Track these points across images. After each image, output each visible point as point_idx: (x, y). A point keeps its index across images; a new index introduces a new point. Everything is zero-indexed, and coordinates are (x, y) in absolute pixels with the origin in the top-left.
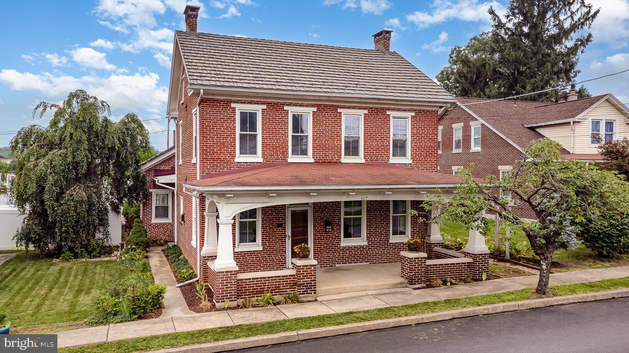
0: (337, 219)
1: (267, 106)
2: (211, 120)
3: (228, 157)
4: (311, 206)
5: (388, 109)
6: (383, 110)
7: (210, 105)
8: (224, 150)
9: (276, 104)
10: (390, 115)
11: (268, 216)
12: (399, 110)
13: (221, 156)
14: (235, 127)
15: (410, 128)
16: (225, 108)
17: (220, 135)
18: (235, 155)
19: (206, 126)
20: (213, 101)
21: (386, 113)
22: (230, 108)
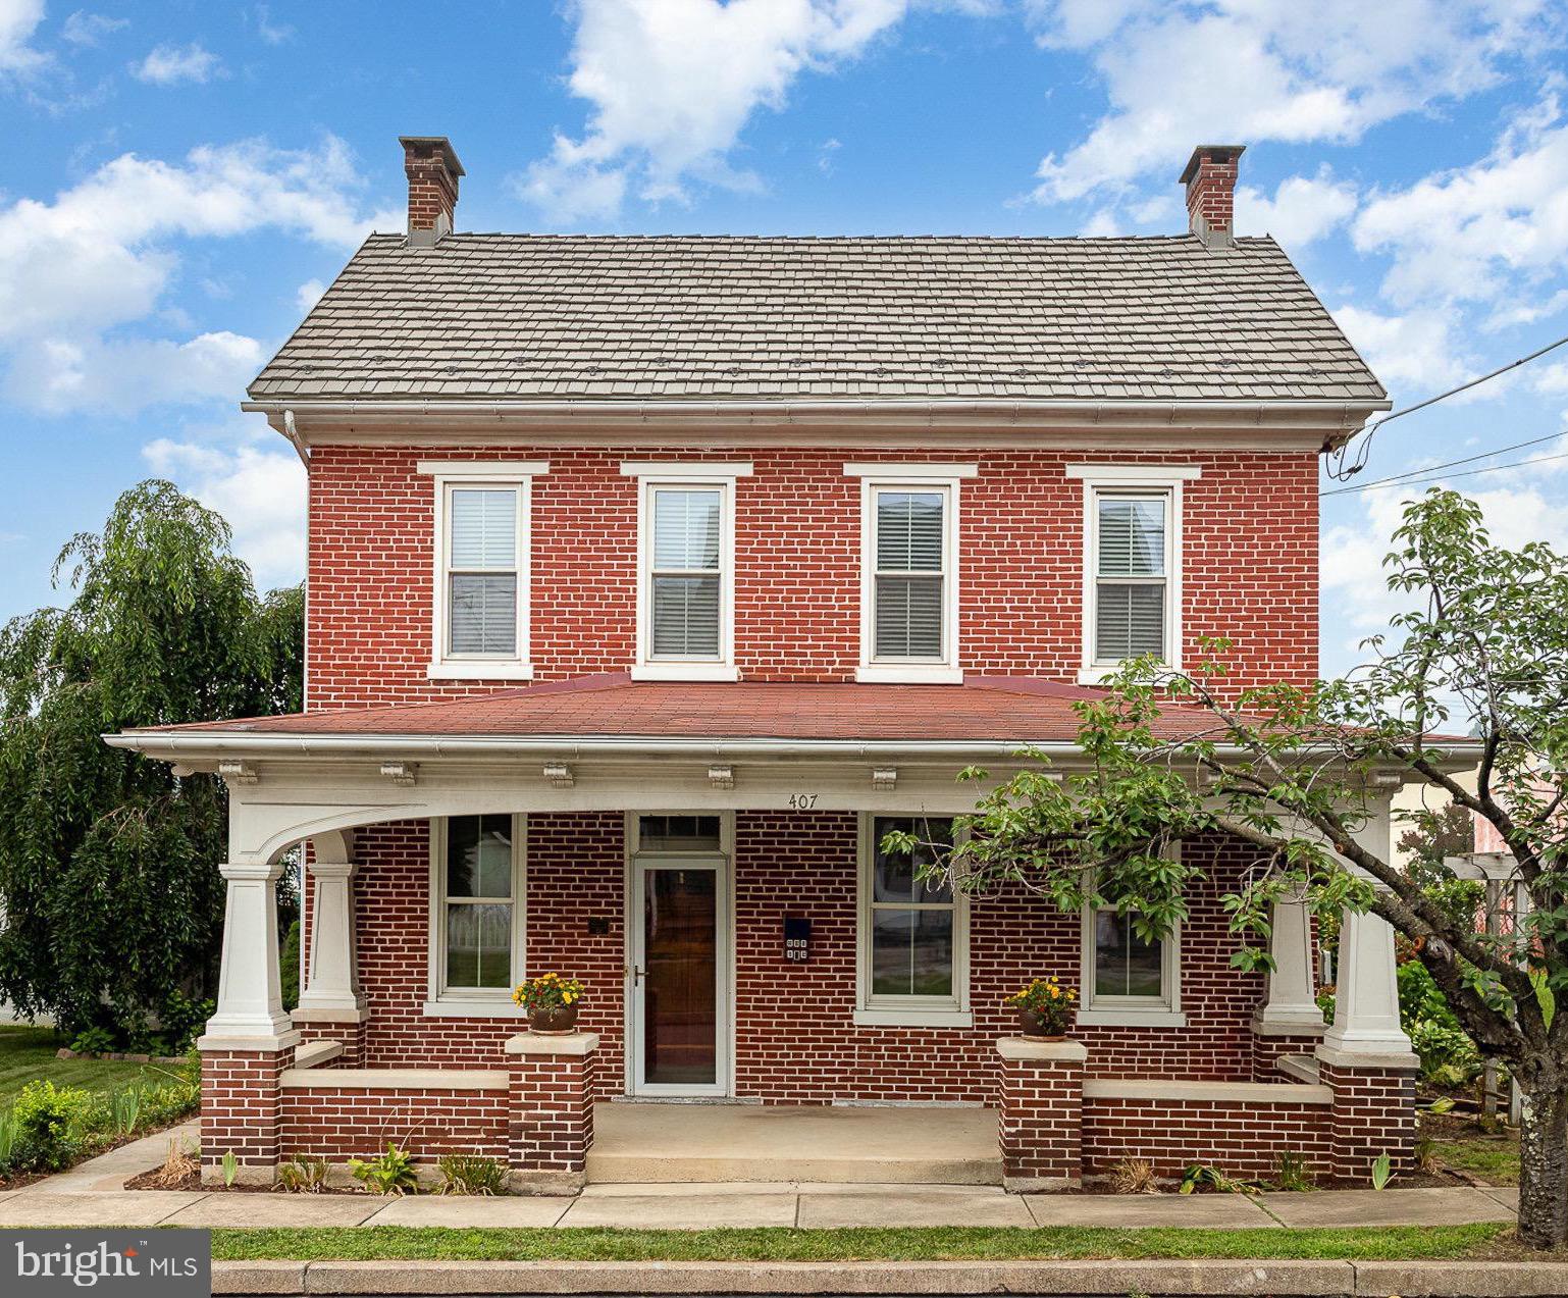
0: (837, 914)
1: (552, 464)
2: (344, 525)
3: (404, 659)
4: (727, 857)
5: (1075, 457)
6: (1052, 463)
7: (343, 470)
8: (387, 636)
9: (590, 454)
10: (1080, 481)
11: (554, 887)
12: (1125, 458)
13: (379, 659)
14: (432, 549)
15: (1179, 534)
16: (393, 479)
17: (375, 581)
18: (430, 652)
19: (325, 548)
20: (351, 454)
21: (1063, 473)
22: (413, 479)
